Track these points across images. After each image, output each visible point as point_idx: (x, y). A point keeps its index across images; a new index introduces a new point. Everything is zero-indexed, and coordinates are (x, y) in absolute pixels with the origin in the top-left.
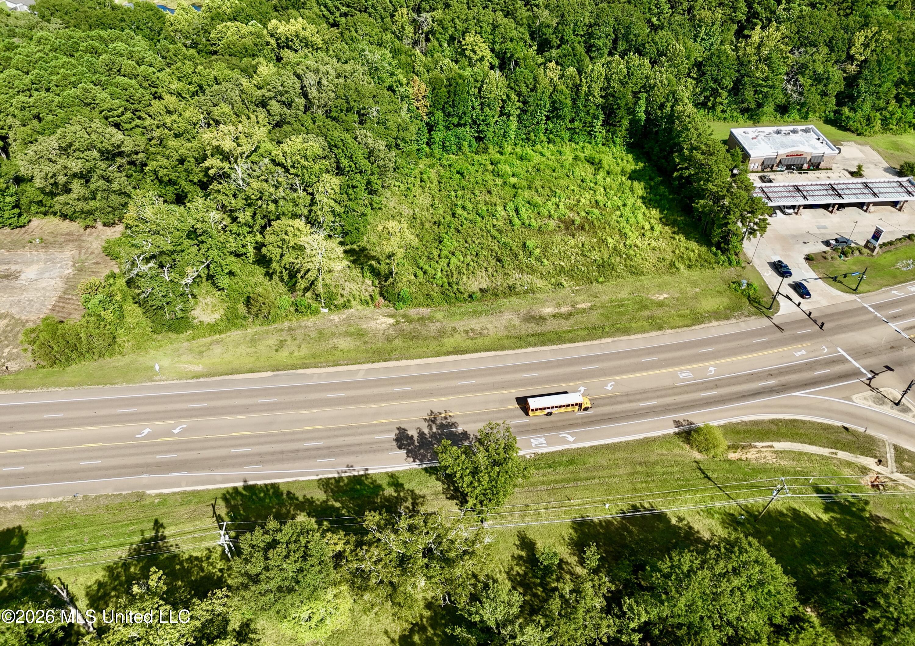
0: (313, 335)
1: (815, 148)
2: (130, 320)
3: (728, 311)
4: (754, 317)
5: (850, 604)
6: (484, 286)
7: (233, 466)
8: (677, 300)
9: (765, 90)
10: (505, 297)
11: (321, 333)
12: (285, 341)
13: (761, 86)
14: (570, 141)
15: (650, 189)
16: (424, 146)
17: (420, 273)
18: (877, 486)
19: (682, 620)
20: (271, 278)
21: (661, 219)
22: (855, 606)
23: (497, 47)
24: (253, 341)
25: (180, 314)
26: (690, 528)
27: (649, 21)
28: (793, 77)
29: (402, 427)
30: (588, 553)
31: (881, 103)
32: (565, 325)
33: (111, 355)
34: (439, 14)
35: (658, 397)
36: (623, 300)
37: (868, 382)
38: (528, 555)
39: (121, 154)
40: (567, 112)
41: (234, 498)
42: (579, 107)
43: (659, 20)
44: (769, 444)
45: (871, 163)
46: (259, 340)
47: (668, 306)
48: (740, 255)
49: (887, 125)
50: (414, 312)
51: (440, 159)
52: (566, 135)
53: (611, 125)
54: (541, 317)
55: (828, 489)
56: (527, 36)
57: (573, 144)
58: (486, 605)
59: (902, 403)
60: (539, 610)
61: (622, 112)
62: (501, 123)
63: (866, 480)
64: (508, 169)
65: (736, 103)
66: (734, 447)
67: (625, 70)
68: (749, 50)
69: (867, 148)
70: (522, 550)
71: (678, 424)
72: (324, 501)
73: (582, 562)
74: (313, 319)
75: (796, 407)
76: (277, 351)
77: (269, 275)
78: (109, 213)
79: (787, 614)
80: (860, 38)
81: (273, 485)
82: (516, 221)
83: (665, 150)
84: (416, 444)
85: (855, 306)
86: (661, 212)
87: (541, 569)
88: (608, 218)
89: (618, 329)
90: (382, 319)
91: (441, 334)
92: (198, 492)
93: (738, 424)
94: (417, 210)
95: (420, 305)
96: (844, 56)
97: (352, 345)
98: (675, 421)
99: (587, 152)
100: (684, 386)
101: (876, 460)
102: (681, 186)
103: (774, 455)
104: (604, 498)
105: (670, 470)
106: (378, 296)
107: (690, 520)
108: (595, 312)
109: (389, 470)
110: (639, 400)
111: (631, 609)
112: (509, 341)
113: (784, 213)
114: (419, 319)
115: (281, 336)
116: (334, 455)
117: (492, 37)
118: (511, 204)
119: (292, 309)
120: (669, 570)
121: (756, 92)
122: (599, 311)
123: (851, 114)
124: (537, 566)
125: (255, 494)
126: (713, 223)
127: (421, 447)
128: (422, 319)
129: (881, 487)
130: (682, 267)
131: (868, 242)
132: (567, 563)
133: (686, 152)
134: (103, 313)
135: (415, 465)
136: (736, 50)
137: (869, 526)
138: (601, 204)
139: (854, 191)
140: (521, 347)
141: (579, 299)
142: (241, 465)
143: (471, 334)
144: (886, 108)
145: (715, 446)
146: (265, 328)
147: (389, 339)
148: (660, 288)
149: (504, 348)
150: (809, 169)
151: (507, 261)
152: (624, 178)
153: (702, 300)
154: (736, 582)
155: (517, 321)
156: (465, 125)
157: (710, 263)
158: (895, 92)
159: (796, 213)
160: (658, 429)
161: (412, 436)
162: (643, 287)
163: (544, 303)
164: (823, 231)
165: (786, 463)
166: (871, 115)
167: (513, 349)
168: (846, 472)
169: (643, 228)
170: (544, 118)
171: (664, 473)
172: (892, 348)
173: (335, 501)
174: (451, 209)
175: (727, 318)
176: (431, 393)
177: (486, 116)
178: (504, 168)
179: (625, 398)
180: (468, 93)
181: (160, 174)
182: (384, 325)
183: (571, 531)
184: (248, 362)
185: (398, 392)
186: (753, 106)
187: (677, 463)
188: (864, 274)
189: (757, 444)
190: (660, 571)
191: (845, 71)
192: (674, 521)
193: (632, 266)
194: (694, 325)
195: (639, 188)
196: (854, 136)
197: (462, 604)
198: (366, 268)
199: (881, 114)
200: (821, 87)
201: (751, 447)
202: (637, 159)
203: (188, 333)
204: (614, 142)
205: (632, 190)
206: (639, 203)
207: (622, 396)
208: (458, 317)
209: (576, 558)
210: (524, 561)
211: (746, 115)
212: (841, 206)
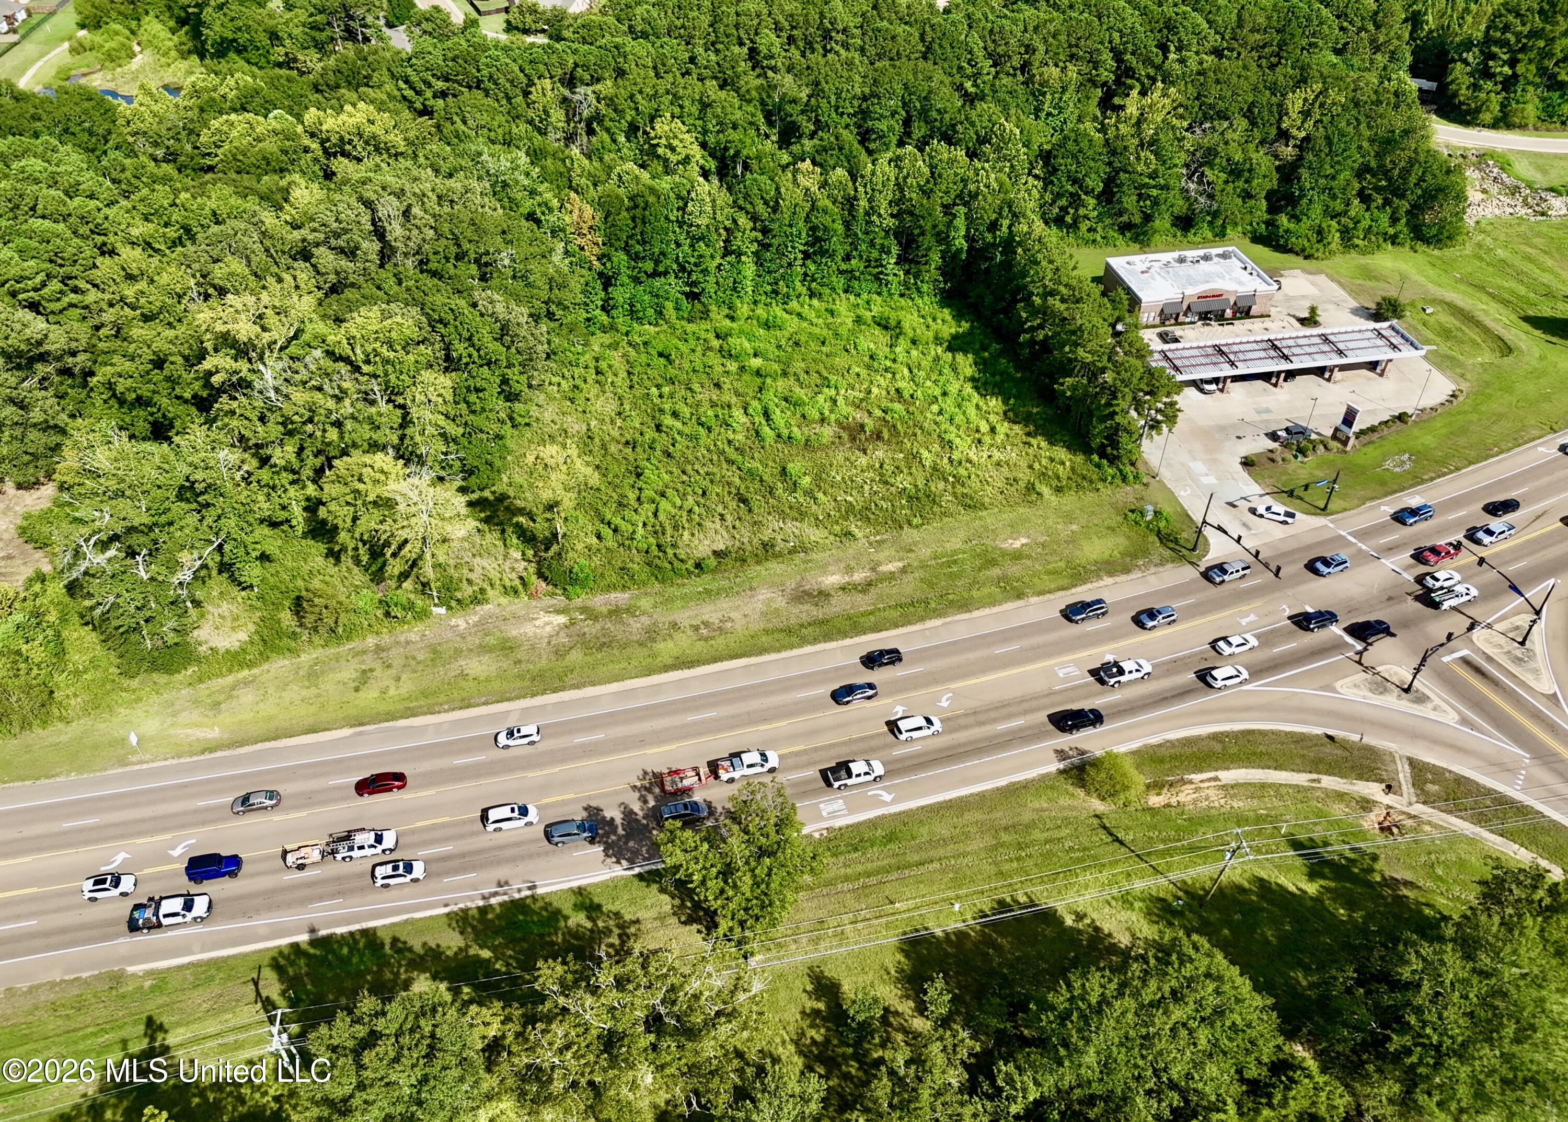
0: (420, 657)
1: (1241, 283)
2: (76, 658)
3: (1128, 559)
4: (1170, 565)
5: (1363, 1031)
6: (722, 547)
7: (289, 905)
8: (1043, 545)
9: (1154, 192)
10: (758, 563)
11: (435, 652)
12: (372, 670)
13: (1147, 186)
14: (846, 291)
15: (982, 364)
16: (598, 312)
17: (607, 532)
18: (1389, 829)
19: (1097, 1089)
20: (338, 560)
21: (1005, 413)
22: (1372, 1032)
23: (711, 139)
24: (313, 676)
25: (171, 638)
26: (1097, 929)
27: (960, 88)
28: (1196, 171)
29: (594, 804)
30: (932, 992)
31: (1338, 206)
32: (863, 602)
33: (45, 724)
34: (607, 87)
35: (1025, 712)
36: (955, 552)
37: (1357, 658)
38: (828, 1007)
39: (43, 358)
40: (838, 245)
41: (292, 963)
42: (856, 235)
43: (975, 85)
44: (1211, 774)
45: (1330, 302)
46: (323, 672)
47: (1029, 557)
48: (1139, 464)
49: (1349, 240)
50: (599, 601)
51: (627, 334)
52: (839, 282)
53: (911, 261)
54: (821, 593)
55: (1311, 839)
56: (760, 119)
57: (852, 297)
58: (763, 1105)
59: (1414, 688)
60: (855, 1102)
61: (928, 240)
62: (728, 267)
63: (1371, 821)
64: (747, 345)
65: (1111, 216)
66: (1156, 786)
67: (926, 171)
68: (1124, 129)
69: (1322, 279)
70: (818, 999)
71: (1061, 755)
72: (460, 949)
73: (921, 1009)
74: (419, 627)
75: (1248, 709)
76: (357, 690)
77: (335, 555)
78: (27, 464)
79: (1265, 1059)
80: (1295, 102)
81: (364, 932)
82: (766, 431)
83: (1003, 299)
84: (620, 831)
85: (1326, 535)
86: (1005, 402)
87: (853, 1030)
88: (920, 418)
89: (951, 602)
90: (544, 618)
91: (652, 635)
92: (225, 960)
93: (1160, 745)
94: (593, 423)
95: (611, 587)
96: (1273, 132)
97: (493, 668)
98: (1056, 751)
99: (876, 310)
100: (1066, 690)
101: (1383, 786)
102: (1034, 356)
103: (1221, 793)
104: (951, 894)
105: (1056, 834)
106: (534, 577)
107: (1095, 916)
108: (910, 577)
109: (575, 884)
110: (995, 720)
111: (1010, 1081)
112: (770, 638)
113: (1202, 391)
114: (611, 613)
115: (363, 662)
116: (473, 868)
117: (700, 123)
118: (755, 404)
119: (380, 613)
120: (1067, 1005)
121: (1140, 196)
122: (917, 575)
123: (1292, 226)
124: (847, 1025)
125: (333, 952)
126: (1090, 414)
127: (628, 837)
128: (615, 613)
129: (1395, 830)
130: (1045, 490)
131: (1337, 429)
132: (896, 1013)
133: (1037, 300)
134: (24, 648)
135: (619, 871)
136: (1103, 129)
137: (1383, 897)
138: (906, 395)
139: (1308, 350)
140: (792, 647)
141: (881, 556)
142: (305, 901)
143: (704, 631)
144: (1345, 213)
145: (1126, 788)
146: (332, 651)
147: (560, 653)
148: (1014, 529)
149: (763, 651)
150: (1234, 318)
151: (756, 500)
152: (939, 350)
153: (1083, 543)
154: (1178, 1014)
155: (781, 602)
156: (666, 273)
157: (1091, 482)
158: (1357, 186)
159: (1222, 390)
160: (1031, 766)
161: (612, 819)
162: (986, 528)
163: (824, 568)
164: (1265, 416)
165: (1241, 804)
166: (1324, 225)
167: (779, 650)
168: (1338, 810)
169: (978, 431)
170: (800, 256)
171: (1047, 842)
172: (1390, 599)
173: (481, 947)
174: (654, 418)
175: (1127, 570)
176: (642, 741)
177: (701, 256)
178: (739, 343)
179: (971, 719)
180: (667, 218)
181: (120, 389)
182: (548, 628)
183: (900, 957)
184: (305, 713)
185: (582, 745)
186: (1137, 219)
187: (1067, 821)
188: (1335, 482)
189: (1193, 776)
190: (1053, 1008)
191: (1276, 157)
192: (1069, 921)
193: (964, 495)
194: (1075, 586)
195: (966, 364)
196: (1300, 260)
197: (721, 1107)
198: (510, 530)
199: (1339, 223)
200: (1241, 184)
201: (1184, 782)
202: (958, 317)
203: (190, 672)
204: (918, 290)
205: (954, 368)
206: (968, 389)
207: (966, 715)
208: (679, 603)
209: (911, 1004)
210: (823, 1019)
211: (1128, 235)
212: (1291, 375)
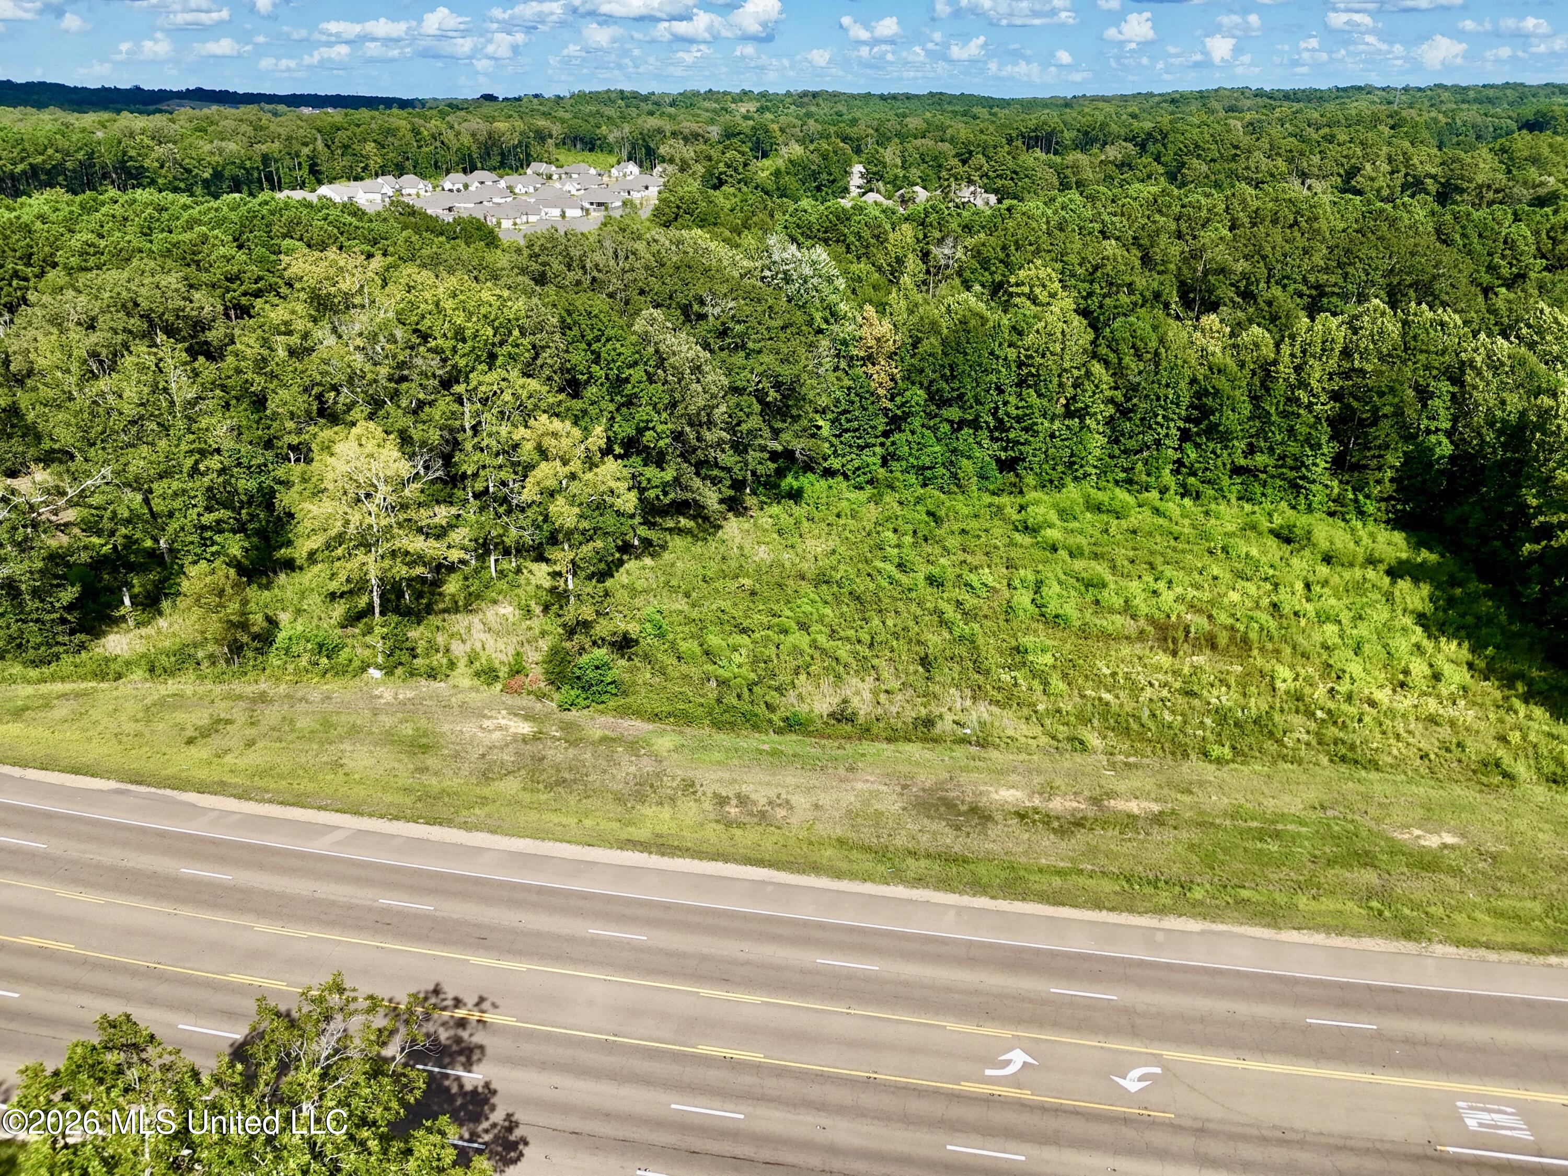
0: (301, 724)
8: (1495, 860)
10: (890, 740)
11: (325, 722)
12: (229, 722)
14: (1240, 496)
15: (1445, 600)
21: (1470, 663)
32: (1051, 851)
34: (979, 239)
42: (1268, 417)
46: (171, 708)
50: (603, 724)
52: (1232, 483)
53: (1353, 466)
54: (974, 810)
56: (1173, 298)
57: (1247, 504)
61: (1385, 433)
67: (1394, 333)
74: (333, 687)
76: (190, 741)
86: (1476, 651)
88: (1297, 635)
89: (1242, 901)
90: (504, 721)
91: (644, 789)
95: (637, 713)
97: (382, 767)
99: (1280, 521)
100: (1482, 1165)
106: (536, 673)
108: (1168, 835)
112: (839, 855)
114: (604, 742)
115: (227, 710)
122: (1184, 835)
128: (611, 742)
130: (1525, 775)
138: (1288, 609)
141: (1122, 786)
143: (733, 810)
147: (487, 774)
148: (1433, 814)
151: (947, 668)
152: (1370, 571)
155: (891, 803)
169: (1405, 673)
170: (1176, 434)
176: (481, 939)
179: (1185, 1142)
180: (991, 352)
185: (383, 910)
193: (1340, 742)
195: (1414, 595)
202: (1419, 545)
204: (1359, 509)
205: (1389, 595)
206: (1407, 623)
207: (1174, 1128)
208: (717, 757)
